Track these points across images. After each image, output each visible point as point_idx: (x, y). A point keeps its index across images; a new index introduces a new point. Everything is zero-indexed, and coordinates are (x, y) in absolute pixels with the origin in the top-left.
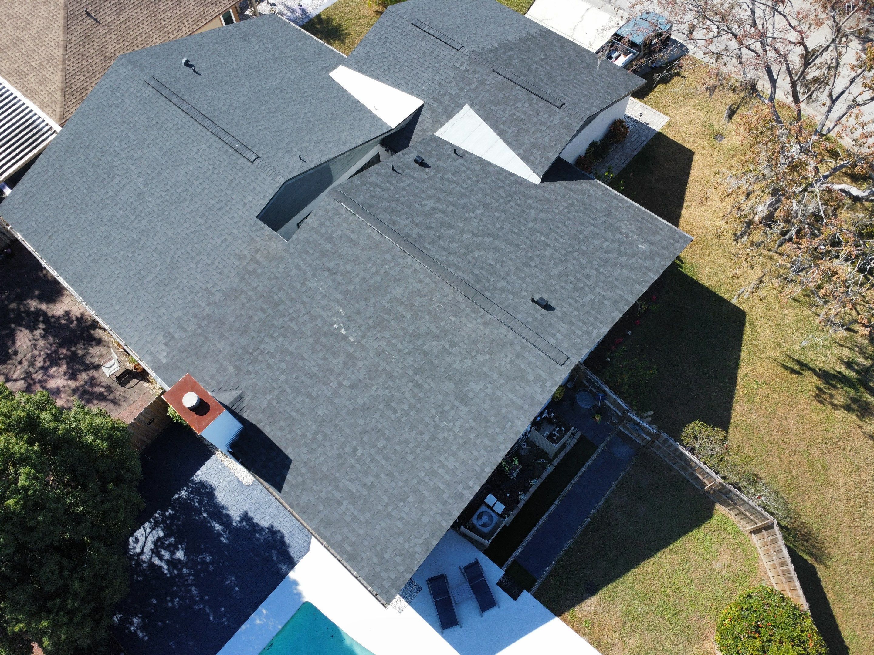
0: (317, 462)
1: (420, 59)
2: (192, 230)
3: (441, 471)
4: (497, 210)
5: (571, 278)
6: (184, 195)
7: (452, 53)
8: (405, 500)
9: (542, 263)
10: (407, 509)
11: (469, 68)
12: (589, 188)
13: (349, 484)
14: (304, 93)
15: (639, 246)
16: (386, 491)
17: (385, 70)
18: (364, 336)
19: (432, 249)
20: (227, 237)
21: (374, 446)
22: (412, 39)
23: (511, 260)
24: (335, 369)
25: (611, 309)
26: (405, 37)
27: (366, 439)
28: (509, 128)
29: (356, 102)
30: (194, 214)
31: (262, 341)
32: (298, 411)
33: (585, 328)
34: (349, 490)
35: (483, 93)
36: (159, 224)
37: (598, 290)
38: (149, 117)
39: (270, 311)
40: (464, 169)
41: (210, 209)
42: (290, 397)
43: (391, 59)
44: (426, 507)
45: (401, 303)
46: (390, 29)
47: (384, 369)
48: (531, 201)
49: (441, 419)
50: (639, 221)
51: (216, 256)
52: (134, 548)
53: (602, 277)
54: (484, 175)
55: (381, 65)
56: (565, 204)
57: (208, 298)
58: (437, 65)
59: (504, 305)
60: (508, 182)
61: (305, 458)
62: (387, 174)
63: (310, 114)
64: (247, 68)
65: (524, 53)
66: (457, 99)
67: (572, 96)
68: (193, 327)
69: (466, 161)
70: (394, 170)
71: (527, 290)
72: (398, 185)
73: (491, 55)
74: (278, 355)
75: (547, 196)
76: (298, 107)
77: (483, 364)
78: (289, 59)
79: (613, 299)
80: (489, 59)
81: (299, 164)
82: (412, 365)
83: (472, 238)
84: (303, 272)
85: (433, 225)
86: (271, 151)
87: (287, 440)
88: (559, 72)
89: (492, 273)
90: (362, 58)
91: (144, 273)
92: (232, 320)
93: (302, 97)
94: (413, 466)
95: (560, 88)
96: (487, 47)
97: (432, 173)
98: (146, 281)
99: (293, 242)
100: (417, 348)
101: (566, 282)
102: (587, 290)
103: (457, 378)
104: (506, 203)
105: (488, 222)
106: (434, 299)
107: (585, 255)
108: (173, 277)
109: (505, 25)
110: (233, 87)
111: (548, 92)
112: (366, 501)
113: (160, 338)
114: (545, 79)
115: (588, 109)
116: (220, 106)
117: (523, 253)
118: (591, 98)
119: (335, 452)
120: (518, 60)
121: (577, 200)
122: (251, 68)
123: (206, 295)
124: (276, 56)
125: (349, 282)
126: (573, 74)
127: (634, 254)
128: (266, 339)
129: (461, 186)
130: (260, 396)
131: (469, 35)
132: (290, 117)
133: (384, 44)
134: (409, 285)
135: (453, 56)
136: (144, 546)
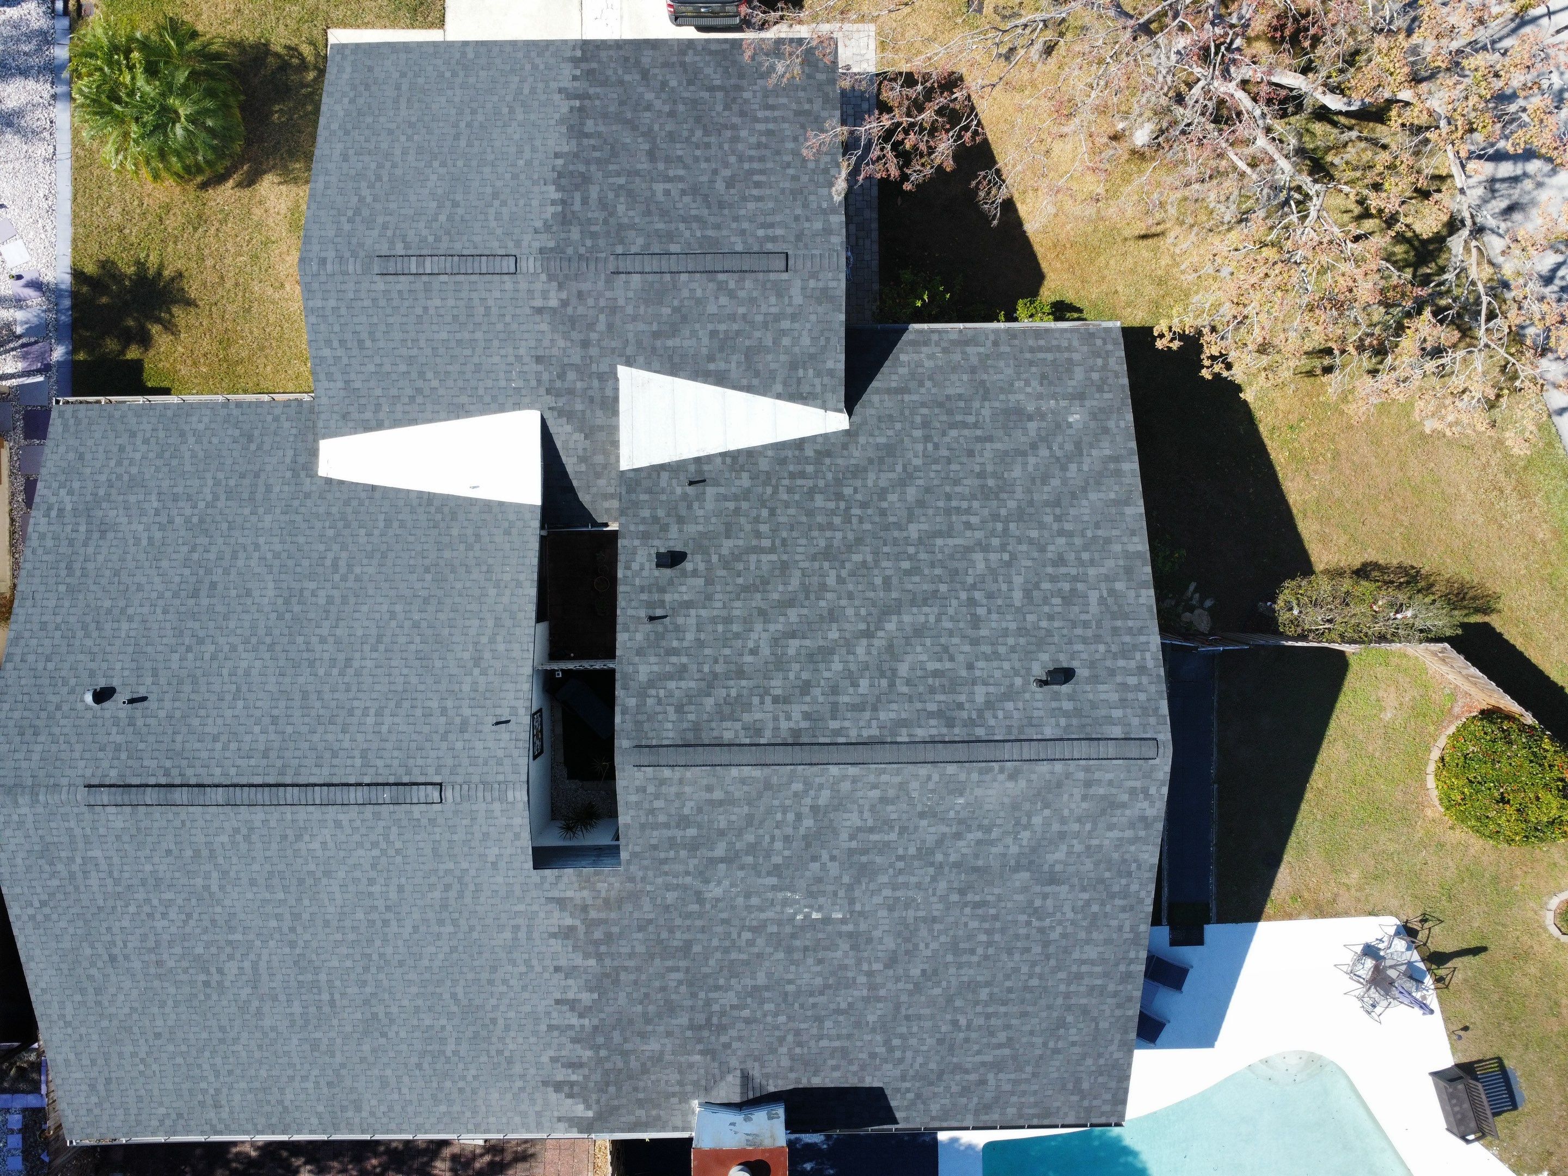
0: (917, 1066)
1: (458, 336)
2: (446, 949)
3: (1084, 968)
6: (374, 916)
7: (509, 286)
8: (1062, 1023)
10: (1073, 1031)
11: (564, 295)
12: (915, 357)
13: (978, 1059)
14: (335, 565)
15: (1071, 420)
16: (1032, 1033)
17: (412, 398)
20: (513, 922)
22: (406, 304)
23: (951, 634)
24: (846, 961)
27: (958, 1003)
28: (728, 362)
29: (427, 499)
30: (423, 929)
32: (839, 1037)
34: (983, 1064)
35: (630, 327)
39: (682, 964)
40: (731, 505)
41: (444, 906)
42: (814, 1031)
43: (403, 368)
44: (1094, 1013)
46: (343, 311)
47: (916, 918)
49: (1040, 919)
51: (526, 956)
54: (769, 490)
55: (394, 392)
56: (918, 433)
57: (572, 1009)
58: (500, 327)
59: (1015, 731)
60: (810, 469)
61: (897, 1072)
62: (652, 637)
63: (398, 608)
64: (192, 602)
65: (611, 167)
66: (594, 367)
67: (778, 218)
68: (589, 1053)
69: (719, 485)
70: (652, 619)
71: (1017, 673)
72: (685, 644)
73: (575, 234)
74: (749, 1000)
75: (882, 440)
76: (365, 608)
77: (1047, 823)
78: (220, 504)
79: (1121, 571)
80: (582, 250)
81: (506, 736)
82: (950, 889)
83: (870, 645)
84: (685, 888)
85: (805, 676)
86: (441, 754)
87: (855, 1074)
88: (704, 165)
89: (953, 685)
90: (347, 401)
91: (435, 1047)
92: (639, 1008)
93: (344, 579)
94: (1045, 989)
95: (743, 212)
96: (549, 216)
97: (702, 567)
98: (449, 1054)
99: (629, 862)
100: (941, 866)
101: (1046, 601)
102: (1080, 586)
103: (1024, 861)
104: (847, 519)
105: (860, 587)
106: (915, 794)
107: (1026, 517)
108: (487, 1021)
109: (512, 111)
110: (225, 672)
111: (739, 248)
112: (1014, 1058)
113: (553, 1096)
114: (706, 212)
115: (827, 231)
116: (262, 738)
117: (954, 602)
118: (806, 191)
119: (930, 1041)
120: (622, 199)
121: (923, 405)
122: (195, 594)
123: (565, 1008)
124: (195, 520)
125: (768, 856)
126: (726, 146)
127: (1078, 445)
128: (711, 995)
129: (763, 551)
130: (770, 1057)
131: (492, 211)
132: (382, 647)
133: (361, 348)
134: (861, 802)
135: (516, 290)
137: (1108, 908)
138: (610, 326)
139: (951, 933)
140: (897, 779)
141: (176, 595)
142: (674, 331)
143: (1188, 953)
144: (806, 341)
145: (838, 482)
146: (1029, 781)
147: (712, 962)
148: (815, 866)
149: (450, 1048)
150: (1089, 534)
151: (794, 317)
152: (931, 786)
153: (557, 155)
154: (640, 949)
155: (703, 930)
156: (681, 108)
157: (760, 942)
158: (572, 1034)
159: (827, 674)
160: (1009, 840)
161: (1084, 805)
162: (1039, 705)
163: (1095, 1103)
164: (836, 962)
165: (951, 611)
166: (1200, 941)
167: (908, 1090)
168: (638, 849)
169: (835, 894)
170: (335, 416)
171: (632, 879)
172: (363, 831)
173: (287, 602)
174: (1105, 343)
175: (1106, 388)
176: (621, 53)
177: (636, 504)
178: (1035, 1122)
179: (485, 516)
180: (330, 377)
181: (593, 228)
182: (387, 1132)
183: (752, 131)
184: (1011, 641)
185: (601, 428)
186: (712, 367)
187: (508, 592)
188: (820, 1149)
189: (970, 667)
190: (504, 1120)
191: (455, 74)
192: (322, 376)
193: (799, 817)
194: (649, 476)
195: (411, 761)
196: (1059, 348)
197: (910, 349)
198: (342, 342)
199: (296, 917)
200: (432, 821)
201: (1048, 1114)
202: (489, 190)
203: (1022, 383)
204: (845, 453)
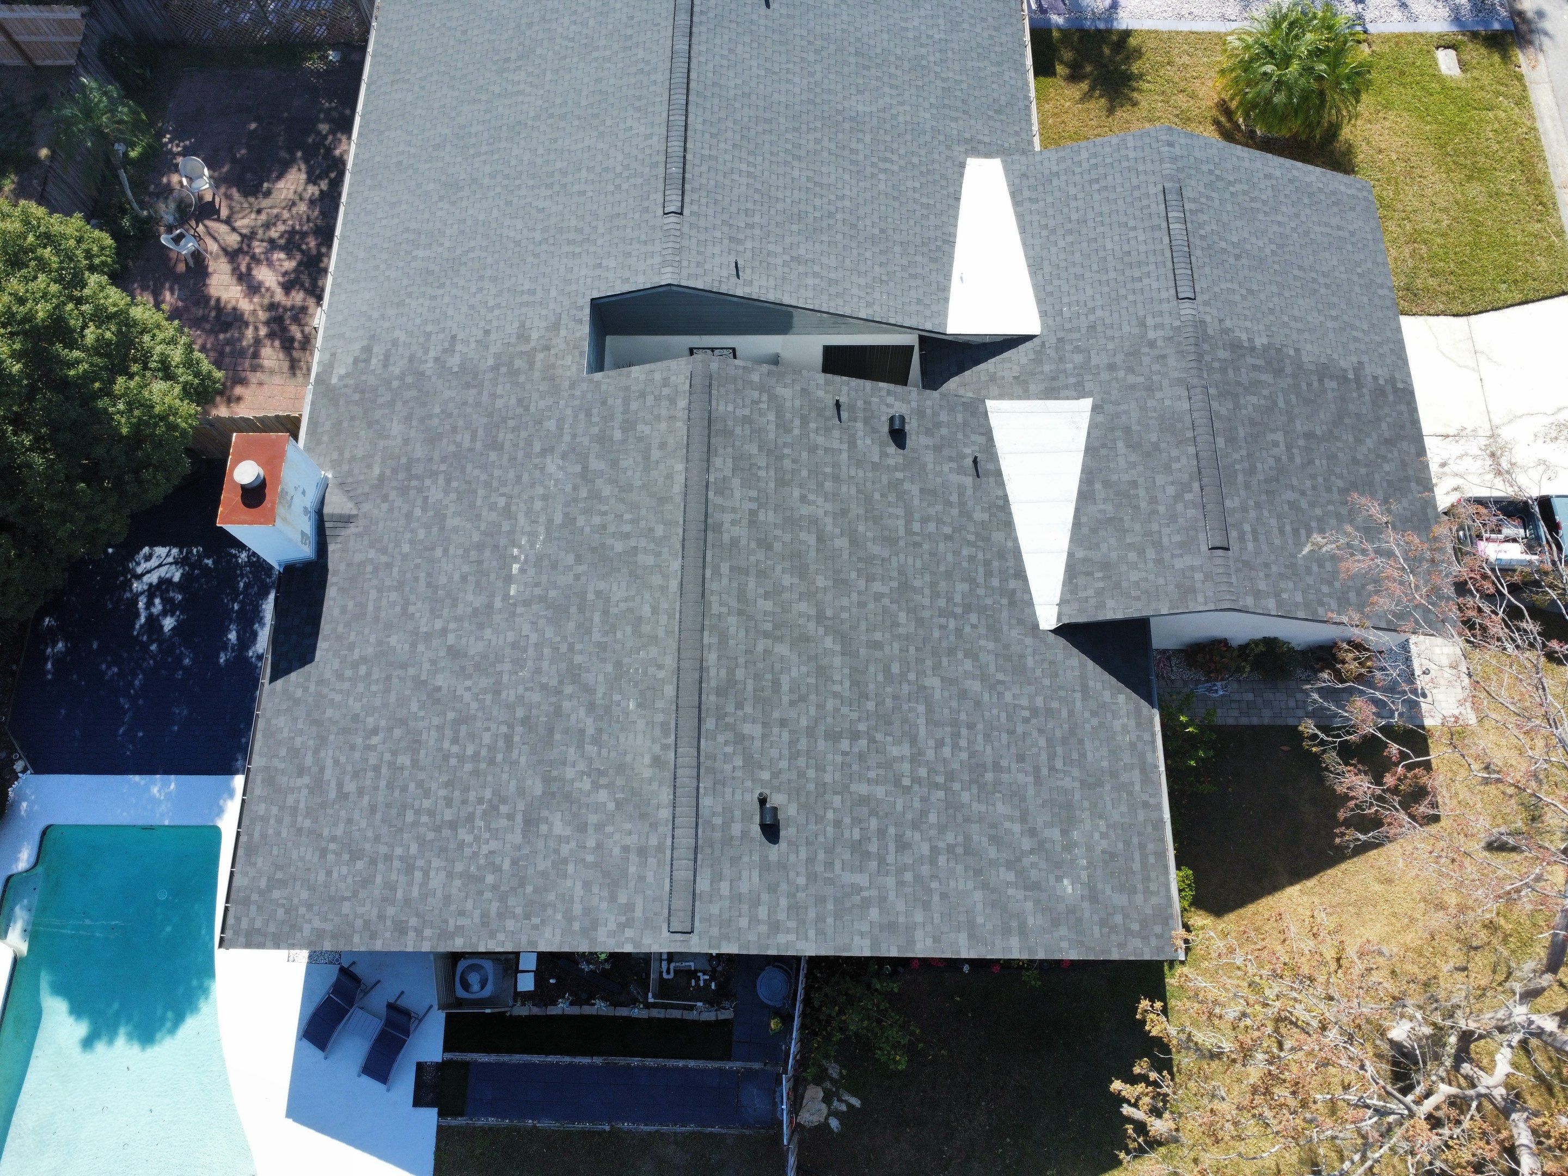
0: (332, 695)
1: (1110, 258)
2: (518, 237)
3: (418, 875)
4: (913, 611)
5: (874, 823)
6: (557, 176)
7: (1164, 295)
8: (356, 855)
9: (862, 757)
10: (344, 870)
11: (1160, 343)
12: (1123, 712)
13: (329, 763)
14: (886, 160)
15: (1066, 882)
16: (350, 821)
17: (1046, 227)
18: (527, 603)
19: (725, 581)
20: (539, 289)
21: (394, 753)
22: (1138, 213)
23: (820, 707)
24: (461, 606)
25: (865, 928)
26: (1129, 200)
27: (398, 732)
28: (1105, 500)
29: (949, 241)
30: (541, 216)
31: (434, 474)
32: (378, 608)
33: (782, 916)
34: (322, 770)
35: (1133, 405)
36: (498, 190)
37: (890, 881)
38: (632, 18)
39: (479, 445)
40: (954, 498)
41: (561, 230)
42: (388, 582)
43: (1074, 216)
44: (362, 894)
45: (606, 613)
46: (1125, 164)
47: (501, 673)
48: (991, 646)
49: (485, 813)
50: (1127, 843)
51: (504, 304)
52: (138, 564)
53: (925, 870)
54: (971, 538)
55: (1051, 212)
56: (1039, 701)
57: (445, 351)
58: (1123, 291)
59: (709, 763)
60: (995, 582)
61: (328, 675)
62: (820, 404)
63: (847, 203)
64: (852, 50)
65: (1293, 397)
66: (1087, 377)
67: (1264, 547)
68: (397, 371)
69: (975, 489)
71: (776, 774)
72: (812, 435)
73: (1222, 354)
74: (431, 513)
75: (1030, 662)
76: (847, 177)
77: (598, 807)
78: (938, 82)
79: (892, 918)
80: (1208, 358)
81: (725, 273)
82: (530, 707)
83: (809, 618)
84: (559, 436)
85: (778, 546)
86: (710, 218)
87: (334, 630)
88: (1308, 483)
89: (762, 701)
90: (1039, 176)
91: (423, 241)
92: (437, 410)
93: (873, 165)
94: (401, 830)
95: (1266, 513)
96: (1237, 334)
97: (891, 462)
98: (415, 253)
99: (591, 381)
100: (558, 692)
101: (857, 821)
102: (873, 865)
103: (554, 787)
104: (942, 613)
105: (871, 616)
106: (643, 654)
107: (951, 811)
108: (443, 280)
109: (1335, 318)
110: (791, 66)
111: (1228, 503)
112: (323, 805)
113: (357, 346)
114: (1260, 476)
116: (731, 84)
117: (855, 716)
119: (357, 707)
120: (1263, 402)
121: (1071, 713)
122: (857, 53)
123: (446, 345)
124: (924, 63)
125: (588, 512)
126: (1331, 508)
127: (1035, 886)
128: (441, 477)
129: (909, 521)
130: (366, 542)
131: (1236, 286)
132: (811, 185)
133: (1091, 182)
134: (638, 598)
135: (1161, 301)
136: (149, 572)
137: (488, 895)
138: (1133, 387)
139: (480, 714)
140: (661, 633)
141: (858, 40)
142: (1132, 447)
143: (405, 1083)
144: (1134, 576)
145: (982, 610)
146: (650, 780)
147: (477, 472)
148: (570, 559)
149: (420, 253)
150: (934, 885)
151: (1159, 561)
152: (652, 670)
153: (1297, 350)
154: (499, 403)
155: (513, 459)
156: (1363, 471)
157: (493, 516)
158: (420, 354)
159: (779, 568)
160: (582, 766)
161: (616, 851)
162: (738, 797)
163: (253, 908)
164: (461, 595)
165: (845, 710)
166: (419, 1102)
167: (306, 689)
168: (604, 387)
169: (537, 585)
170: (1024, 168)
171: (573, 386)
172: (640, 157)
173: (852, 119)
174: (1158, 936)
175: (1106, 930)
176: (1408, 424)
177: (952, 410)
178: (243, 839)
179: (934, 286)
180: (1061, 160)
181: (1230, 372)
182: (346, 214)
184: (811, 773)
185: (1026, 388)
186: (1098, 486)
187: (862, 294)
188: (248, 648)
189: (783, 723)
191: (1361, 276)
194: (981, 426)
195: (703, 194)
196: (1146, 879)
197: (1131, 707)
198: (1096, 166)
199: (563, 117)
200: (646, 210)
201: (248, 854)
202: (1255, 287)
203: (1103, 829)
204: (1014, 622)
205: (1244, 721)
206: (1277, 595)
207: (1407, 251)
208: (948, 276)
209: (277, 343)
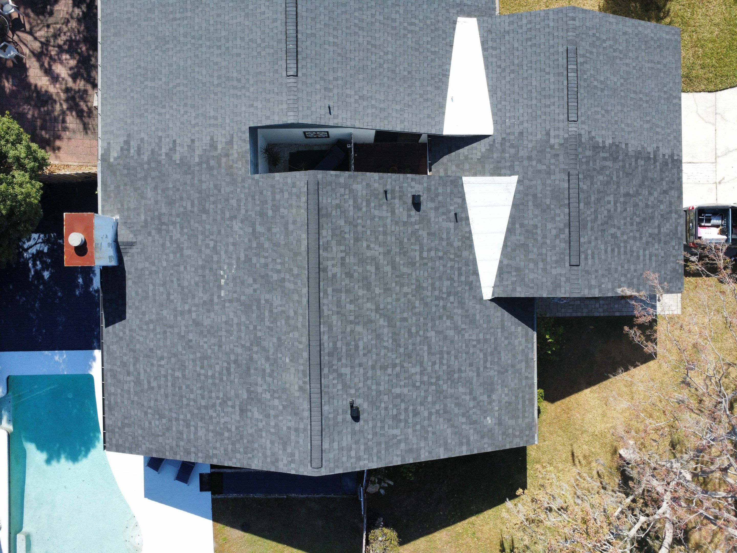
1: (534, 91)
2: (204, 80)
3: (192, 429)
4: (422, 299)
5: (403, 406)
6: (223, 41)
7: (561, 117)
8: (161, 417)
9: (397, 376)
10: (157, 423)
11: (556, 147)
12: (520, 335)
13: (142, 371)
14: (412, 24)
15: (488, 418)
16: (156, 400)
17: (500, 67)
18: (231, 301)
19: (330, 297)
20: (219, 116)
22: (551, 63)
24: (197, 299)
25: (399, 453)
26: (547, 54)
27: (173, 360)
28: (520, 234)
29: (445, 75)
30: (216, 67)
32: (154, 295)
34: (139, 374)
35: (539, 182)
37: (410, 431)
40: (444, 236)
41: (228, 79)
43: (516, 62)
44: (167, 434)
46: (547, 30)
47: (221, 336)
48: (459, 311)
49: (220, 404)
50: (517, 397)
51: (200, 124)
53: (426, 423)
54: (452, 256)
55: (503, 57)
56: (481, 336)
57: (171, 149)
58: (539, 113)
59: (326, 390)
60: (463, 278)
61: (134, 327)
62: (376, 192)
63: (390, 57)
65: (621, 173)
66: (517, 163)
67: (597, 261)
68: (146, 159)
69: (455, 229)
70: (386, 192)
71: (357, 390)
72: (372, 210)
73: (588, 153)
74: (175, 246)
75: (478, 317)
76: (389, 39)
77: (274, 408)
79: (410, 447)
80: (580, 156)
81: (323, 112)
82: (237, 355)
83: (372, 310)
84: (239, 210)
85: (356, 275)
86: (313, 77)
87: (134, 304)
88: (622, 222)
89: (350, 356)
90: (498, 32)
91: (150, 75)
92: (171, 186)
93: (405, 28)
94: (181, 407)
95: (599, 242)
96: (597, 139)
97: (413, 220)
98: (146, 83)
99: (253, 179)
100: (250, 349)
101: (395, 406)
102: (402, 424)
103: (253, 395)
104: (437, 298)
105: (402, 305)
106: (291, 335)
107: (438, 395)
108: (164, 103)
109: (648, 122)
111: (582, 240)
112: (142, 391)
113: (122, 140)
114: (599, 222)
115: (590, 287)
117: (394, 356)
118: (610, 276)
119: (152, 345)
120: (605, 178)
121: (496, 339)
123: (171, 145)
125: (257, 255)
126: (631, 234)
127: (475, 422)
128: (178, 225)
129: (421, 252)
130: (143, 258)
131: (599, 109)
132: (369, 47)
133: (527, 40)
134: (287, 306)
135: (559, 121)
136: (31, 247)
137: (226, 442)
138: (540, 171)
139: (213, 356)
140: (300, 326)
142: (536, 206)
143: (195, 483)
144: (532, 276)
145: (456, 294)
146: (298, 398)
147: (196, 225)
148: (251, 281)
149: (149, 84)
150: (430, 429)
151: (544, 270)
152: (296, 344)
153: (627, 144)
154: (204, 186)
155: (215, 220)
156: (650, 211)
157: (208, 251)
158: (157, 150)
159: (356, 287)
160: (265, 387)
161: (285, 428)
162: (340, 403)
163: (117, 435)
164: (196, 293)
165: (390, 354)
166: (202, 489)
167: (124, 333)
168: (261, 184)
169: (235, 292)
170: (490, 26)
171: (243, 180)
172: (271, 34)
174: (527, 436)
175: (504, 437)
176: (676, 180)
177: (445, 185)
178: (106, 402)
179: (437, 104)
180: (511, 23)
181: (591, 163)
183: (639, 248)
184: (374, 387)
185: (483, 167)
186: (517, 226)
187: (398, 116)
188: (89, 287)
190: (109, 113)
192: (511, 19)
193: (279, 272)
194: (459, 192)
195: (309, 60)
196: (524, 411)
197: (524, 332)
198: (530, 29)
200: (276, 71)
201: (110, 409)
202: (609, 108)
203: (506, 392)
204: (471, 297)
205: (574, 315)
206: (600, 286)
207: (691, 52)
208: (444, 98)
209: (74, 113)
